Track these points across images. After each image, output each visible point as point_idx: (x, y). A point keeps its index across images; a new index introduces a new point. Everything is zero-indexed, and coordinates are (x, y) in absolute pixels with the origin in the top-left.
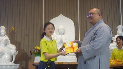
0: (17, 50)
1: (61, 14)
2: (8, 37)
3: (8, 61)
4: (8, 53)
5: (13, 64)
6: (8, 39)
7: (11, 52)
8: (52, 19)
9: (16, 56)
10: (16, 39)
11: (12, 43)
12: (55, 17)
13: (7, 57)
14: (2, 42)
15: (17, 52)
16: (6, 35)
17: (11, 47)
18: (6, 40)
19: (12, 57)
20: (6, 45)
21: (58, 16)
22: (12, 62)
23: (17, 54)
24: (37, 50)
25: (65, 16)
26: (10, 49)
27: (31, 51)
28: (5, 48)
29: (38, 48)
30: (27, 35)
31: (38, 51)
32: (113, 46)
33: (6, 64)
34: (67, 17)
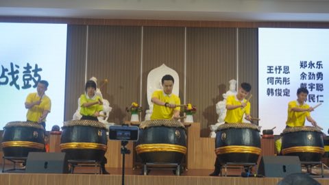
0: (110, 106)
1: (164, 64)
2: (100, 91)
6: (100, 93)
9: (110, 113)
10: (107, 92)
15: (111, 108)
16: (98, 88)
19: (105, 114)
21: (159, 66)
23: (110, 110)
24: (134, 107)
25: (168, 66)
27: (127, 108)
29: (136, 105)
30: (121, 87)
31: (135, 109)
34: (170, 67)
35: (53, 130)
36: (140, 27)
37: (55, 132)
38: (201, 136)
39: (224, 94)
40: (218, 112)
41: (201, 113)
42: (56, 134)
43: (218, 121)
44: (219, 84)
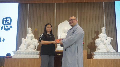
1: (66, 20)
2: (33, 35)
3: (33, 49)
4: (33, 44)
5: (36, 51)
6: (33, 36)
7: (35, 44)
8: (61, 23)
9: (38, 46)
10: (38, 36)
11: (35, 38)
12: (63, 22)
13: (32, 46)
14: (29, 38)
15: (39, 43)
16: (32, 33)
17: (35, 41)
18: (32, 36)
19: (36, 47)
20: (32, 39)
21: (64, 21)
22: (35, 49)
26: (34, 42)
28: (31, 41)
32: (99, 40)
33: (31, 51)
35: (6, 56)
36: (54, 3)
37: (8, 57)
38: (88, 58)
39: (99, 35)
40: (96, 45)
41: (87, 46)
42: (8, 58)
43: (97, 49)
44: (95, 31)
